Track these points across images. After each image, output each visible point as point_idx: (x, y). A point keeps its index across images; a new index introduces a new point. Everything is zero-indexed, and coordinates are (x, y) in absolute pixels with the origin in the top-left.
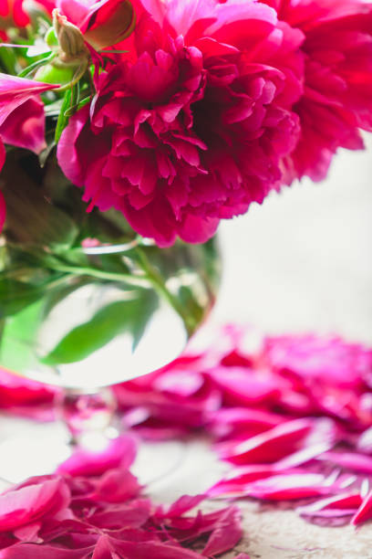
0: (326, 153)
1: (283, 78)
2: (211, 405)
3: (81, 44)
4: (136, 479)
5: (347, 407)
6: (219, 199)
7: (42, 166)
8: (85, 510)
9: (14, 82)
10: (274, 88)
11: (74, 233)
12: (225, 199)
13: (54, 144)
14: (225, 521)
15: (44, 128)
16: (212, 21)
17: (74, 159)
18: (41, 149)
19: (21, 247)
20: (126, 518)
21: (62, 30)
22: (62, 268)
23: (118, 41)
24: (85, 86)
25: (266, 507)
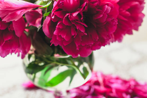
6: (91, 44)
7: (38, 31)
10: (110, 8)
18: (39, 26)
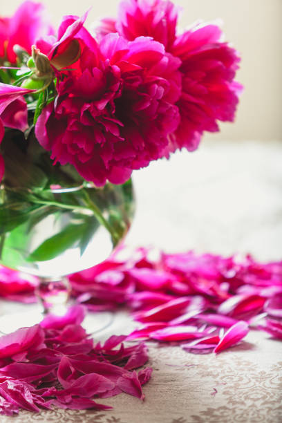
0: (197, 134)
1: (169, 85)
2: (130, 290)
3: (49, 65)
4: (85, 330)
5: (212, 289)
6: (131, 156)
7: (26, 138)
8: (54, 344)
9: (8, 88)
10: (163, 90)
11: (46, 180)
12: (135, 156)
13: (33, 125)
14: (138, 350)
15: (27, 116)
16: (127, 51)
17: (45, 134)
18: (26, 129)
19: (14, 190)
20: (78, 349)
21: (37, 58)
23: (69, 64)
24: (51, 92)
25: (162, 345)
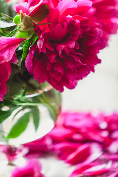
18: (17, 62)
22: (19, 104)
